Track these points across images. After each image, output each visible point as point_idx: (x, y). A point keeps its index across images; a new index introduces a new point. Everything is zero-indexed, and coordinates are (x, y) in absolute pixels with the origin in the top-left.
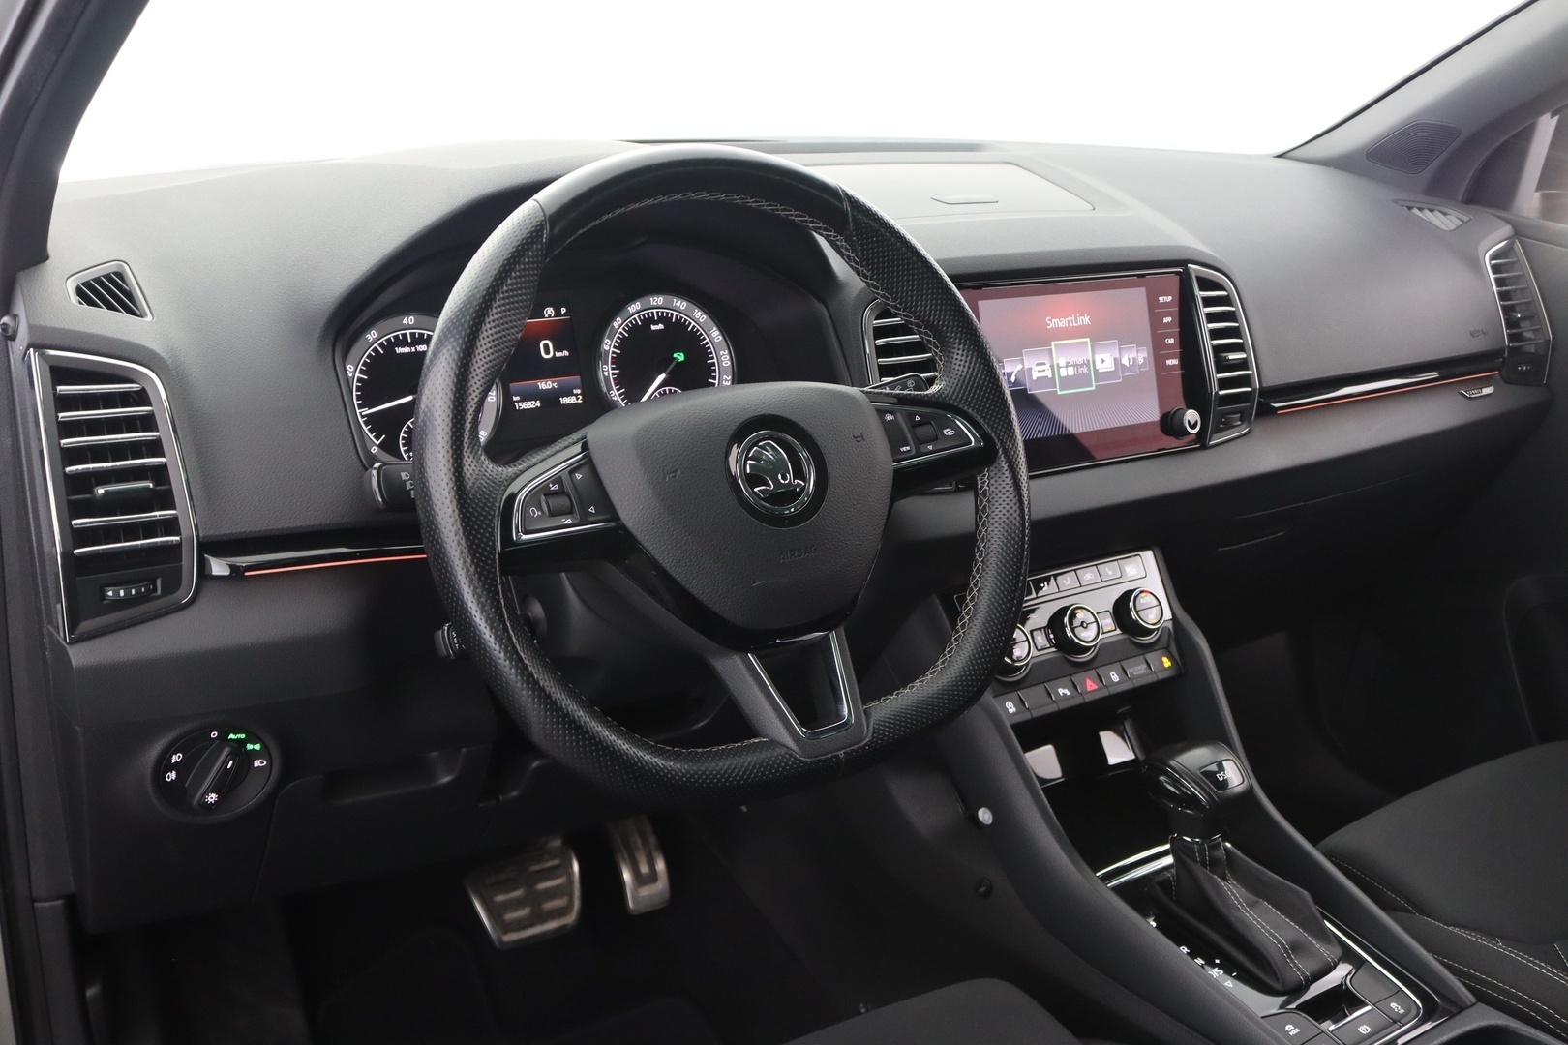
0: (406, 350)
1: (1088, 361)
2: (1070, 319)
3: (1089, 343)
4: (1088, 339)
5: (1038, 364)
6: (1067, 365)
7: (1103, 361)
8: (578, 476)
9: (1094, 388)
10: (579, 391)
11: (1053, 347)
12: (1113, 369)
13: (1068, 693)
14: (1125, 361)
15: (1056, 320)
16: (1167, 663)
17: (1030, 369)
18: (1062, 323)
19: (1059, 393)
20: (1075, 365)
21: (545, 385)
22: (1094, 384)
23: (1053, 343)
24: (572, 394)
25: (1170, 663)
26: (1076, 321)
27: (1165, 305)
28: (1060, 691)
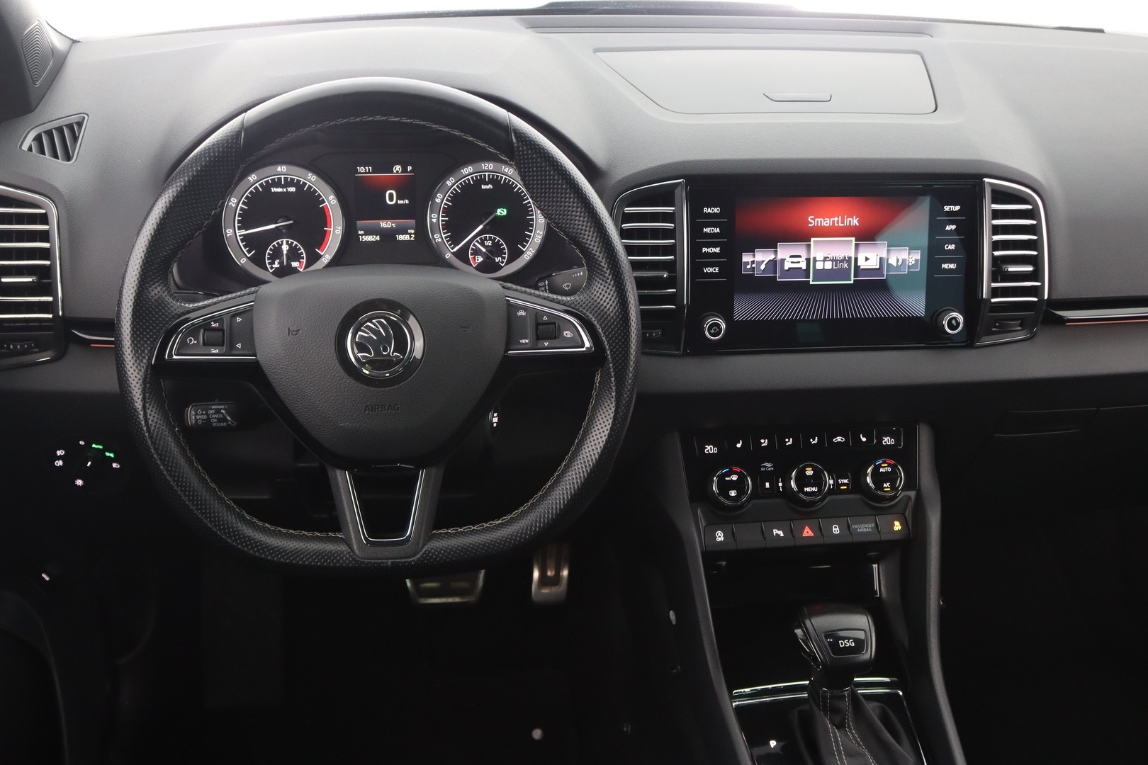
0: (279, 190)
1: (850, 258)
2: (836, 219)
3: (854, 242)
4: (853, 239)
5: (792, 257)
6: (825, 259)
7: (867, 259)
8: (239, 320)
9: (852, 282)
10: (413, 231)
11: (812, 243)
12: (878, 267)
13: (782, 535)
14: (893, 261)
15: (819, 220)
16: (897, 526)
17: (783, 261)
18: (827, 222)
19: (811, 283)
20: (834, 261)
21: (386, 224)
22: (852, 278)
23: (812, 239)
24: (407, 233)
25: (900, 528)
26: (843, 222)
27: (951, 213)
28: (775, 532)
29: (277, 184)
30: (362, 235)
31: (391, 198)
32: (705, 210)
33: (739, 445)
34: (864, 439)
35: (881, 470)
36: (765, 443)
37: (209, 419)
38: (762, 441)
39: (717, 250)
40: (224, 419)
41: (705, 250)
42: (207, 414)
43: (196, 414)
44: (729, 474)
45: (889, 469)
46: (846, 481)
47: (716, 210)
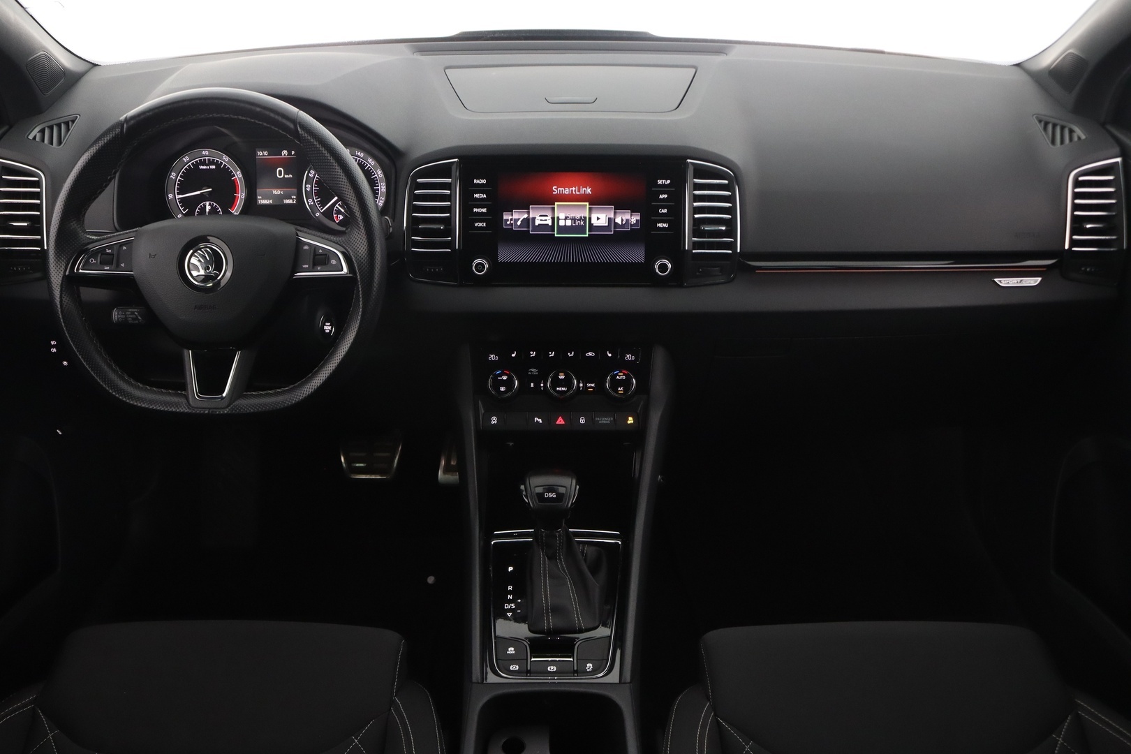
0: (205, 167)
1: (585, 218)
2: (574, 189)
3: (588, 206)
4: (587, 203)
5: (540, 216)
6: (566, 218)
7: (598, 219)
8: (124, 248)
9: (587, 235)
10: (295, 197)
11: (556, 206)
12: (607, 224)
13: (541, 422)
14: (618, 220)
15: (561, 189)
16: (631, 420)
17: (534, 219)
18: (567, 191)
19: (556, 235)
20: (573, 219)
21: (276, 192)
22: (587, 233)
23: (556, 203)
24: (291, 199)
25: (632, 422)
26: (579, 191)
27: (663, 185)
28: (536, 419)
29: (203, 163)
30: (260, 199)
31: (280, 173)
32: (475, 181)
33: (513, 355)
34: (610, 355)
35: (618, 378)
36: (533, 354)
37: (126, 318)
38: (532, 353)
39: (484, 210)
40: (136, 319)
41: (475, 210)
42: (125, 315)
43: (118, 314)
44: (501, 375)
45: (624, 377)
46: (593, 385)
47: (484, 181)
